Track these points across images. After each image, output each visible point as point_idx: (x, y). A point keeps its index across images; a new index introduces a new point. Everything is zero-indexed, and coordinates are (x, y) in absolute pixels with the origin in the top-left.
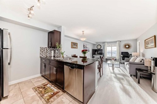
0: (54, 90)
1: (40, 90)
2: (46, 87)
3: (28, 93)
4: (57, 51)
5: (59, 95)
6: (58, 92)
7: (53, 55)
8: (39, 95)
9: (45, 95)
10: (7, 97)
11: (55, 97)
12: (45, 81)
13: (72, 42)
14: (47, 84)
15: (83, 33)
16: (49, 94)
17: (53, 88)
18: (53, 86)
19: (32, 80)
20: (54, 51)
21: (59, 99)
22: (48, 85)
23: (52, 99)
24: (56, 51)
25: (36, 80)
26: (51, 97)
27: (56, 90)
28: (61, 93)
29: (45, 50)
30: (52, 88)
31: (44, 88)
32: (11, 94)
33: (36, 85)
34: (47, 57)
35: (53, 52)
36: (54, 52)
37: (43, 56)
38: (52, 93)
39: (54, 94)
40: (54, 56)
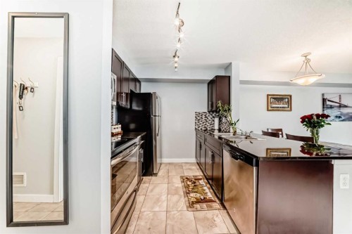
0: (206, 193)
1: (189, 183)
2: (197, 183)
3: (174, 180)
4: (224, 120)
5: (211, 207)
6: (211, 201)
7: (216, 127)
8: (184, 190)
9: (192, 195)
10: (156, 175)
11: (204, 205)
12: (199, 174)
13: (268, 95)
14: (200, 179)
15: (308, 61)
16: (198, 195)
17: (207, 191)
18: (208, 185)
19: (183, 165)
20: (220, 118)
21: (209, 214)
22: (201, 182)
23: (198, 206)
24: (224, 118)
25: (188, 166)
26: (199, 201)
27: (210, 195)
28: (217, 205)
29: (204, 116)
30: (205, 188)
31: (195, 183)
32: (160, 174)
33: (186, 175)
34: (207, 129)
35: (217, 120)
36: (220, 121)
37: (199, 129)
38: (202, 197)
39: (205, 201)
40: (220, 130)
